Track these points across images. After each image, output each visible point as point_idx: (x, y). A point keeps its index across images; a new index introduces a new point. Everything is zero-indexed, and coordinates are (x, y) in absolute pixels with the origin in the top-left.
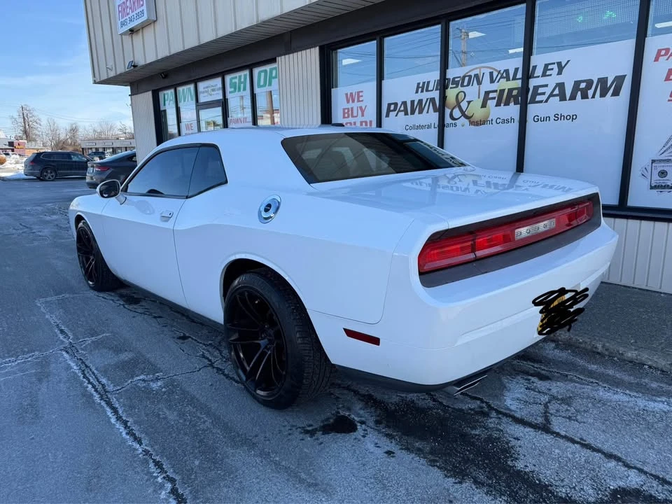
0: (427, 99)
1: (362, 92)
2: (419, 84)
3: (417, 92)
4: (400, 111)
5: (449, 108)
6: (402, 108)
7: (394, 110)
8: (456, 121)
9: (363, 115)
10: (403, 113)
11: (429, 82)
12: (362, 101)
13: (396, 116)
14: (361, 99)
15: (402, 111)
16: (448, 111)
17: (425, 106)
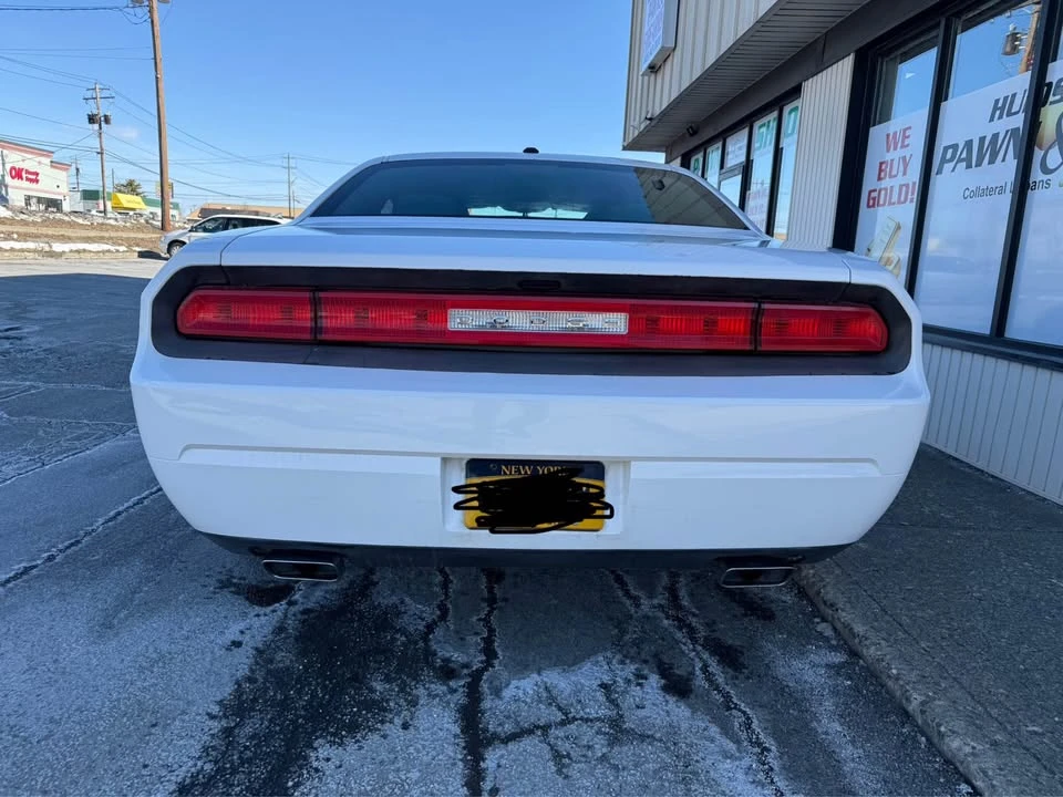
0: (1007, 132)
1: (910, 128)
2: (997, 101)
3: (992, 120)
4: (960, 160)
5: (1040, 148)
6: (964, 155)
7: (951, 160)
8: (1048, 177)
9: (904, 174)
10: (965, 163)
11: (1014, 95)
12: (908, 145)
13: (953, 170)
14: (906, 143)
15: (963, 160)
16: (1038, 154)
17: (1001, 146)
